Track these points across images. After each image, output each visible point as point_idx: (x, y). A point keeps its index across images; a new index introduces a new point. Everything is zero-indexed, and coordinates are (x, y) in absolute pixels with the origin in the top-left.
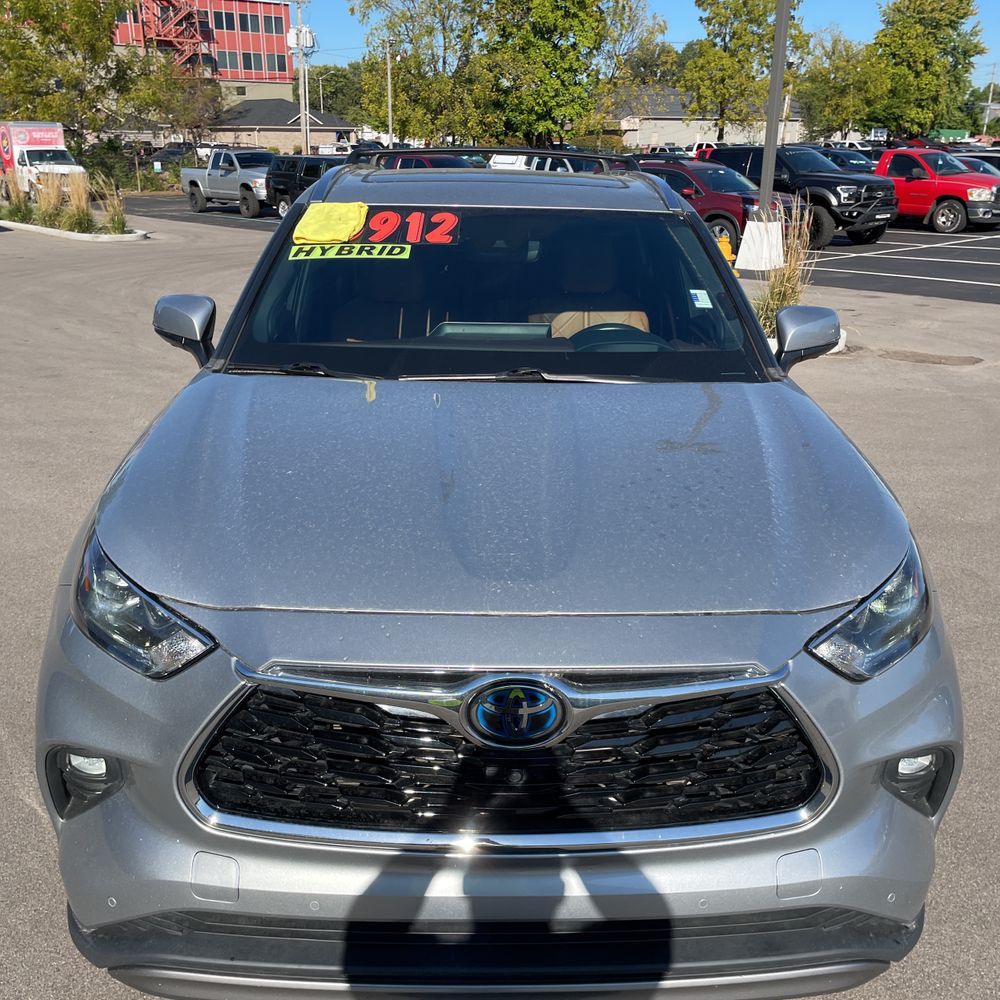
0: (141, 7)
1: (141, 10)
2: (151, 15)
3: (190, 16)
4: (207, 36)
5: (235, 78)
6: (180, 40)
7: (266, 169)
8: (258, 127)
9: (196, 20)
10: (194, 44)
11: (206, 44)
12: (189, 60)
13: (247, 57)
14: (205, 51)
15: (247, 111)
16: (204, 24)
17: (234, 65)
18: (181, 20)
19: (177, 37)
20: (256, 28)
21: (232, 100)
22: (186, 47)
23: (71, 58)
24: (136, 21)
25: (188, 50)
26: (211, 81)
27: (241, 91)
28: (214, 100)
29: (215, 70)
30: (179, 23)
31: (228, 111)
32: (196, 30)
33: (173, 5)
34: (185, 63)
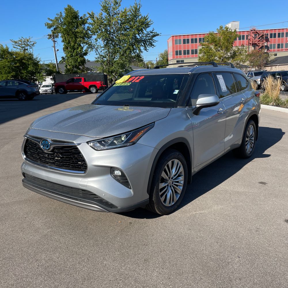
0: (249, 35)
1: (249, 36)
2: (251, 37)
3: (263, 35)
4: (267, 40)
5: (274, 51)
6: (259, 43)
8: (278, 65)
9: (264, 37)
10: (263, 43)
11: (266, 43)
12: (261, 48)
13: (279, 45)
14: (266, 45)
15: (276, 60)
16: (267, 38)
17: (274, 48)
18: (260, 37)
19: (258, 42)
20: (283, 36)
21: (272, 57)
22: (261, 44)
23: (221, 51)
24: (247, 39)
25: (261, 45)
26: (267, 53)
27: (276, 55)
28: (266, 58)
29: (268, 50)
30: (259, 38)
32: (264, 39)
33: (258, 34)
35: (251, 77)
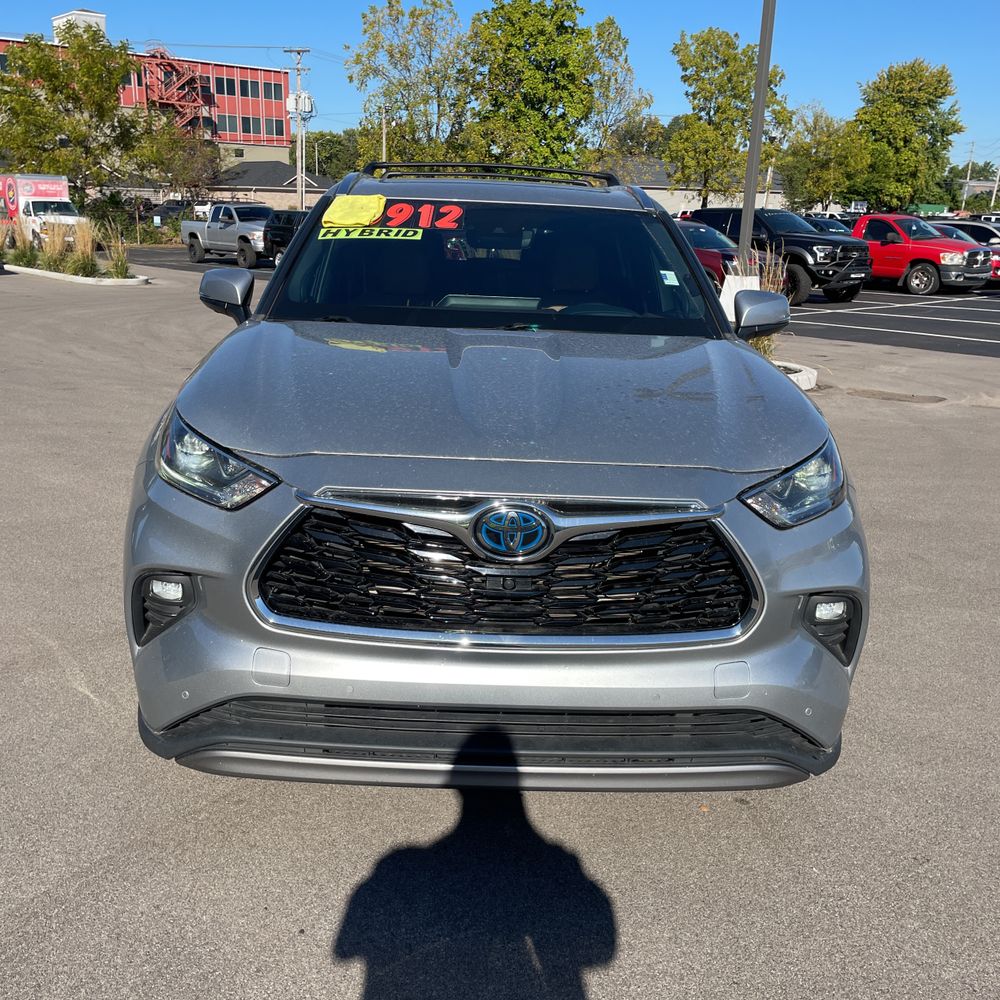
0: (145, 71)
1: (145, 74)
2: (154, 79)
3: (192, 80)
4: (209, 100)
5: (234, 140)
6: (182, 103)
7: (264, 223)
8: (254, 188)
9: (198, 85)
10: (195, 108)
11: (207, 108)
12: (190, 123)
13: (246, 121)
14: (206, 114)
15: (245, 172)
16: (206, 89)
17: (233, 128)
18: (184, 85)
19: (179, 100)
20: (255, 94)
21: (230, 162)
22: (188, 111)
24: (140, 84)
25: (189, 114)
26: (210, 143)
27: (239, 153)
28: (212, 161)
29: (214, 133)
30: (182, 87)
31: (226, 172)
32: (197, 95)
33: (177, 71)
34: (186, 125)
35: (227, 223)
